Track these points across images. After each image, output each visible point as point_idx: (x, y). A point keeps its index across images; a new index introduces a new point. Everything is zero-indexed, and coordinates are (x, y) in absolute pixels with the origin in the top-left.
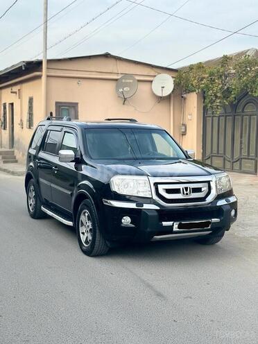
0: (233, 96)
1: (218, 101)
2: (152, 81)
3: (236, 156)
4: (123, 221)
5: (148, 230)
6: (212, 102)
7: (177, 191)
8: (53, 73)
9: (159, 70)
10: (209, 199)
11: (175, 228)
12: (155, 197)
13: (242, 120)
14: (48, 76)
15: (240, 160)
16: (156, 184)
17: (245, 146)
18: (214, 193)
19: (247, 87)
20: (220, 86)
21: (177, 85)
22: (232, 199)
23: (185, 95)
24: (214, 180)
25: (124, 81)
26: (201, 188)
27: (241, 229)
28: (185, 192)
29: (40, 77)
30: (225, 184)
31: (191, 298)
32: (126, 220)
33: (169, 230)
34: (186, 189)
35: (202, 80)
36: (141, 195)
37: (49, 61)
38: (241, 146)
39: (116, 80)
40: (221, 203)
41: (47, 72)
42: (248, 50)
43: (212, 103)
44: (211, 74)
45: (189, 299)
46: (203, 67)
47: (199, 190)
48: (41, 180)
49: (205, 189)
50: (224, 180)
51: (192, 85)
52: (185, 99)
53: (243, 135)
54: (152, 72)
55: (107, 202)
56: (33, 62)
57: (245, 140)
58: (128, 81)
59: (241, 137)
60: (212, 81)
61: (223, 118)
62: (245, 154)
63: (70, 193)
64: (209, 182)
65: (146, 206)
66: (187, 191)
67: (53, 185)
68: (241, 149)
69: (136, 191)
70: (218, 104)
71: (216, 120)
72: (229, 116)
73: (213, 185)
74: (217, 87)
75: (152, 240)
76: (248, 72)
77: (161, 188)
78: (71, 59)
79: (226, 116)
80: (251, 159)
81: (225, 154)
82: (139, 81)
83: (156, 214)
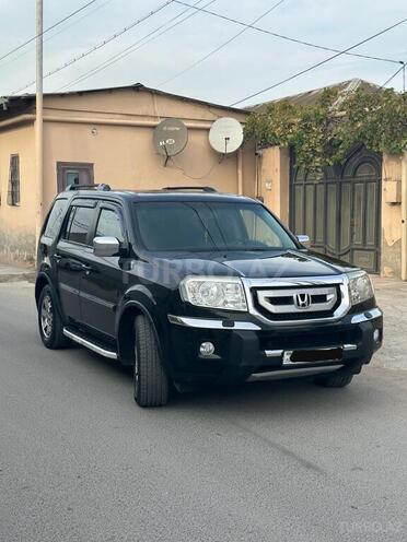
0: (342, 151)
1: (318, 160)
2: (208, 130)
3: (345, 245)
4: (202, 349)
5: (244, 364)
6: (308, 161)
7: (287, 301)
8: (52, 116)
9: (219, 112)
10: (339, 313)
11: (287, 360)
12: (253, 311)
13: (354, 189)
14: (45, 121)
15: (350, 251)
16: (254, 290)
17: (358, 230)
18: (346, 303)
19: (365, 138)
20: (320, 137)
21: (248, 135)
22: (375, 313)
23: (260, 152)
24: (346, 281)
25: (165, 128)
26: (325, 296)
27: (389, 358)
28: (301, 302)
29: (31, 122)
30: (362, 289)
31: (361, 469)
32: (207, 348)
33: (277, 363)
34: (303, 296)
35: (290, 127)
36: (230, 307)
37: (46, 97)
38: (352, 230)
39: (154, 127)
40: (358, 319)
41: (43, 114)
42: (349, 82)
43: (308, 163)
44: (306, 118)
45: (360, 472)
46: (290, 107)
47: (322, 298)
48: (63, 286)
49: (331, 297)
50: (361, 283)
51: (274, 135)
52: (260, 157)
53: (356, 213)
54: (209, 115)
55: (176, 320)
56: (19, 98)
57: (358, 220)
58: (173, 129)
59: (352, 216)
60: (307, 129)
61: (322, 186)
62: (358, 242)
63: (112, 305)
64: (337, 286)
65: (239, 326)
66: (303, 299)
67: (83, 294)
68: (352, 234)
69: (222, 302)
70: (318, 164)
71: (310, 189)
72: (332, 183)
73: (344, 289)
74: (316, 137)
75: (250, 380)
76: (366, 114)
77: (262, 295)
78: (81, 94)
79: (327, 184)
80: (369, 250)
81: (326, 243)
82: (189, 128)
83: (256, 337)
